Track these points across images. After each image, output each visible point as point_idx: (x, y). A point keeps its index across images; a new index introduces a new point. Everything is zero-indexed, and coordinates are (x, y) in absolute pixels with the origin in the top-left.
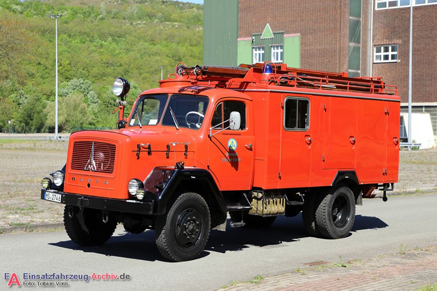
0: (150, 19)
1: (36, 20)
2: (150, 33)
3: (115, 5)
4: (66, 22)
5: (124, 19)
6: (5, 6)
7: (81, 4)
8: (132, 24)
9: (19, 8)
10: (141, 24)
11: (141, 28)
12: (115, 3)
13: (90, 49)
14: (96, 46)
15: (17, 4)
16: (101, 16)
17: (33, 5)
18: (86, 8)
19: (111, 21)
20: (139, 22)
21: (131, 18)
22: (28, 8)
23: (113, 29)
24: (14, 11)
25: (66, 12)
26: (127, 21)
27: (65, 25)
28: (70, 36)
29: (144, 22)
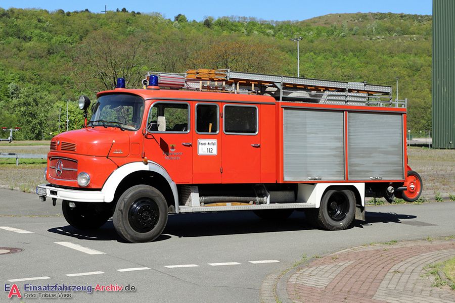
0: (389, 33)
1: (285, 42)
2: (388, 46)
3: (356, 23)
4: (312, 41)
5: (364, 35)
6: (261, 30)
7: (325, 24)
8: (371, 39)
9: (271, 32)
10: (380, 38)
11: (379, 42)
12: (356, 21)
13: (333, 64)
14: (338, 61)
15: (270, 28)
16: (343, 33)
17: (284, 27)
18: (329, 27)
19: (353, 37)
20: (378, 37)
21: (370, 34)
22: (279, 31)
23: (354, 45)
24: (268, 35)
25: (311, 32)
26: (367, 36)
27: (311, 43)
28: (315, 53)
29: (383, 37)
